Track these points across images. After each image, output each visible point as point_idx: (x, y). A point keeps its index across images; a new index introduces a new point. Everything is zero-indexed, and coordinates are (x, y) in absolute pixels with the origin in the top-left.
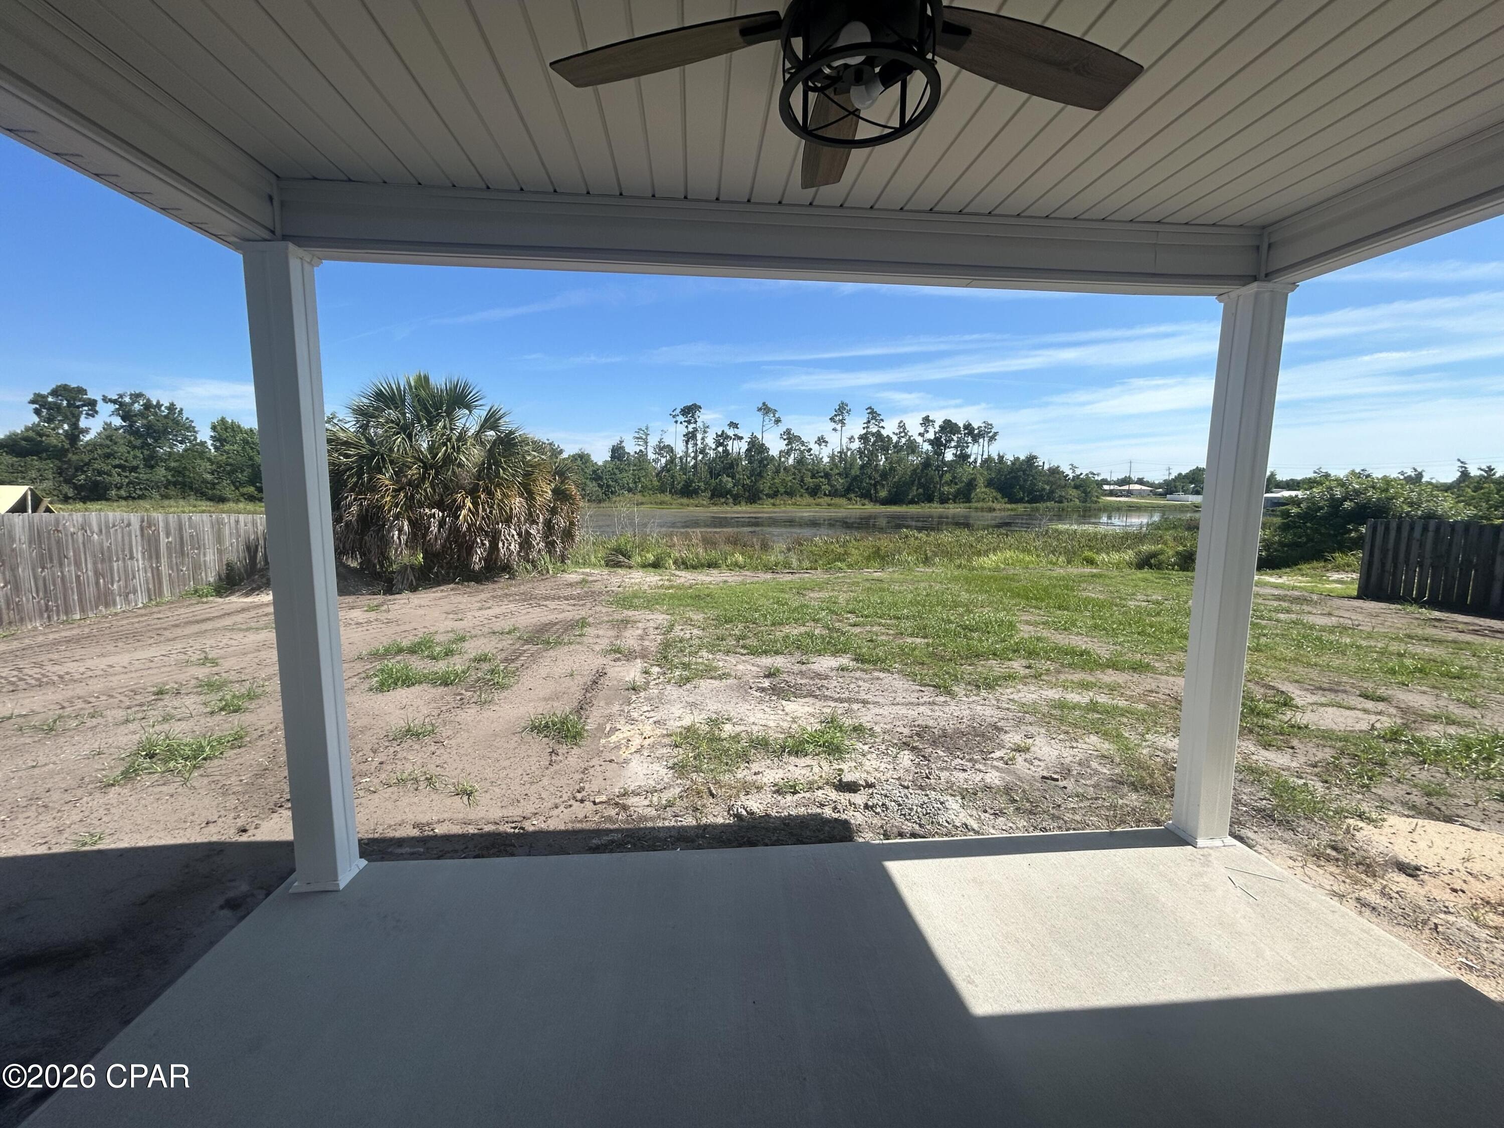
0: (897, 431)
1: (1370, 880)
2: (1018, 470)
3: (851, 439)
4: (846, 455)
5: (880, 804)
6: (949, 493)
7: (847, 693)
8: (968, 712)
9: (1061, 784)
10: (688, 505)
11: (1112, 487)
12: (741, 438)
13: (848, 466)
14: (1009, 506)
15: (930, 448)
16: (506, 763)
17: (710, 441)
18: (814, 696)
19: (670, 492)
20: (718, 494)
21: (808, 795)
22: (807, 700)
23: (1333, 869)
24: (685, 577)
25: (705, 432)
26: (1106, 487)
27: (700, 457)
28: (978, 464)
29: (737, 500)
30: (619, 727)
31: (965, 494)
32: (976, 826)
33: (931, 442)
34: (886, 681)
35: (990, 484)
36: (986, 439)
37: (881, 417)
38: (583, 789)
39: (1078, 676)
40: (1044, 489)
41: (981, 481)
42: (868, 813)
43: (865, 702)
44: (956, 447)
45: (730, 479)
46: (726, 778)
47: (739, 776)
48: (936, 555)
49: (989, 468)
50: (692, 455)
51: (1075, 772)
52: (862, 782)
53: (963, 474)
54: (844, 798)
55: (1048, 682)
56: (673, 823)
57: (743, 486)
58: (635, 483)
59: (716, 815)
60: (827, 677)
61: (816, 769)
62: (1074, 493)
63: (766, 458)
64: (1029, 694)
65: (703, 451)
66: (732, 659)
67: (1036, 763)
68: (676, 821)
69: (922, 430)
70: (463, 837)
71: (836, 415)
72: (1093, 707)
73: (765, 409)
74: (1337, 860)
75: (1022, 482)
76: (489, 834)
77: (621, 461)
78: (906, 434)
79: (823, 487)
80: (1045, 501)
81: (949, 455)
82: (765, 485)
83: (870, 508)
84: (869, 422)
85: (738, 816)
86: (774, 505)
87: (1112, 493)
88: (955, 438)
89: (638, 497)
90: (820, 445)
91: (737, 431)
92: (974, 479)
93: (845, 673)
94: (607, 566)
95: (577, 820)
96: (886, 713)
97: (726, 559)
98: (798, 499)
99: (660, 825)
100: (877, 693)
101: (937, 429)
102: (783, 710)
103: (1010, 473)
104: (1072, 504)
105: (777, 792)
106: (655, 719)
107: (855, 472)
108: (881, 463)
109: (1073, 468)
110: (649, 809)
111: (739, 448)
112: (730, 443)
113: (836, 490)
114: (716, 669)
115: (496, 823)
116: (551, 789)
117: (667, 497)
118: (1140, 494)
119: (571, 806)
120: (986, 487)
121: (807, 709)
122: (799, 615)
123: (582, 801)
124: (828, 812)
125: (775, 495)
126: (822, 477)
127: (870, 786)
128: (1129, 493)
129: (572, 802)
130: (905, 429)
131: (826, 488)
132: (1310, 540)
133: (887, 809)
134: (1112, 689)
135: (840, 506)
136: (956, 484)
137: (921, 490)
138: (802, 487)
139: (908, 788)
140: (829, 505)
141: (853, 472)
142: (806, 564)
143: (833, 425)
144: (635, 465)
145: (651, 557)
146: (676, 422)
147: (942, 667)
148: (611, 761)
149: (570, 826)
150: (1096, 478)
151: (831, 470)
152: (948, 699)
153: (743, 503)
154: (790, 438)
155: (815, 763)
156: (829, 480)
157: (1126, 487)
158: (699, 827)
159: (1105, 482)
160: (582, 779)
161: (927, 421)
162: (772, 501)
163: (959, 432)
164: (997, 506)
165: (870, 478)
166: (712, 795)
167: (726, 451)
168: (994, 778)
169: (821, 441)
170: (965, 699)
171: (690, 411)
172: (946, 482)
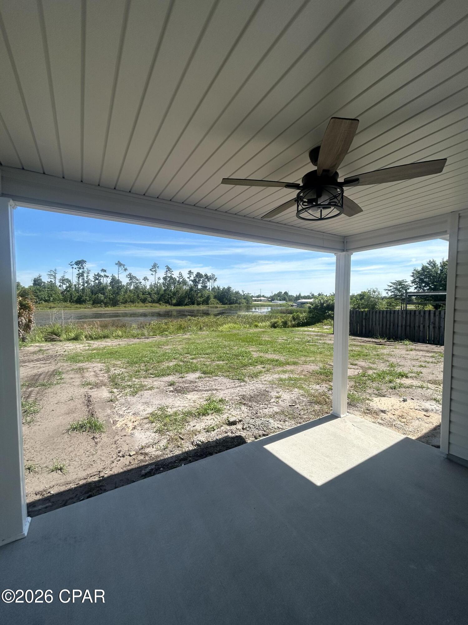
0: (179, 276)
1: (378, 417)
2: (225, 292)
3: (159, 278)
4: (157, 285)
5: (248, 426)
6: (200, 301)
7: (208, 387)
8: (254, 387)
9: (296, 406)
10: (80, 308)
11: (255, 298)
12: (107, 277)
13: (159, 290)
14: (223, 306)
15: (192, 283)
16: (70, 449)
17: (91, 277)
18: (196, 391)
19: (70, 301)
20: (96, 302)
21: (219, 430)
22: (193, 392)
23: (369, 416)
24: (96, 344)
25: (88, 273)
26: (253, 298)
27: (86, 285)
28: (210, 290)
29: (106, 305)
30: (117, 419)
31: (206, 301)
32: (281, 427)
33: (192, 281)
34: (219, 380)
35: (215, 297)
36: (213, 280)
37: (172, 270)
38: (121, 451)
39: (280, 369)
40: (234, 299)
41: (212, 296)
42: (245, 431)
43: (216, 390)
44: (202, 283)
45: (102, 295)
46: (183, 431)
47: (187, 429)
48: (204, 326)
49: (214, 292)
50: (82, 284)
51: (297, 402)
52: (238, 420)
53: (206, 293)
54: (233, 427)
55: (273, 372)
56: (172, 455)
57: (109, 298)
58: (49, 297)
59: (188, 447)
60: (196, 382)
61: (216, 419)
62: (244, 301)
63: (121, 286)
64: (269, 377)
65: (87, 282)
66: (150, 380)
67: (285, 401)
68: (173, 454)
69: (189, 276)
70: (70, 490)
71: (152, 268)
72: (290, 379)
73: (119, 264)
74: (369, 413)
75: (226, 297)
76: (84, 485)
77: (40, 286)
78: (182, 277)
79: (148, 299)
80: (234, 304)
81: (200, 286)
82: (120, 298)
83: (169, 308)
84: (167, 272)
85: (198, 445)
86: (125, 307)
87: (255, 301)
88: (202, 280)
89: (52, 305)
90: (145, 281)
91: (105, 274)
92: (209, 296)
93: (202, 379)
94: (46, 341)
95: (126, 466)
96: (227, 393)
97: (113, 333)
98: (137, 304)
99: (167, 457)
100: (219, 385)
101: (195, 276)
102: (187, 399)
103: (222, 293)
104: (244, 305)
105: (208, 431)
106: (132, 412)
107: (162, 292)
108: (172, 289)
109: (243, 291)
110: (158, 452)
111: (106, 281)
112: (102, 279)
113: (154, 300)
114: (145, 386)
115: (85, 479)
116: (105, 455)
117: (69, 304)
118: (264, 301)
119: (120, 460)
120: (214, 298)
121: (196, 396)
122: (167, 357)
123: (123, 456)
124: (230, 434)
125: (125, 302)
126: (147, 295)
127: (240, 421)
128: (261, 300)
129: (119, 458)
130: (182, 275)
131: (150, 299)
132: (316, 316)
133: (251, 428)
134: (292, 372)
135: (156, 307)
136: (203, 297)
137: (189, 300)
138: (138, 299)
139: (254, 419)
140: (151, 307)
141: (161, 293)
142: (151, 334)
143: (152, 273)
144: (48, 288)
145: (72, 335)
146: (73, 268)
147: (236, 372)
148: (125, 436)
149: (125, 469)
150: (250, 295)
151: (151, 291)
152: (245, 383)
153: (109, 306)
154: (131, 277)
155: (213, 417)
156: (151, 296)
157: (260, 298)
158: (183, 453)
159: (253, 296)
160: (117, 447)
161: (190, 272)
162: (124, 305)
163: (203, 277)
164: (219, 306)
165: (169, 295)
166: (183, 439)
167: (100, 283)
168: (276, 409)
169: (145, 279)
170: (250, 382)
171: (80, 263)
172: (199, 297)
